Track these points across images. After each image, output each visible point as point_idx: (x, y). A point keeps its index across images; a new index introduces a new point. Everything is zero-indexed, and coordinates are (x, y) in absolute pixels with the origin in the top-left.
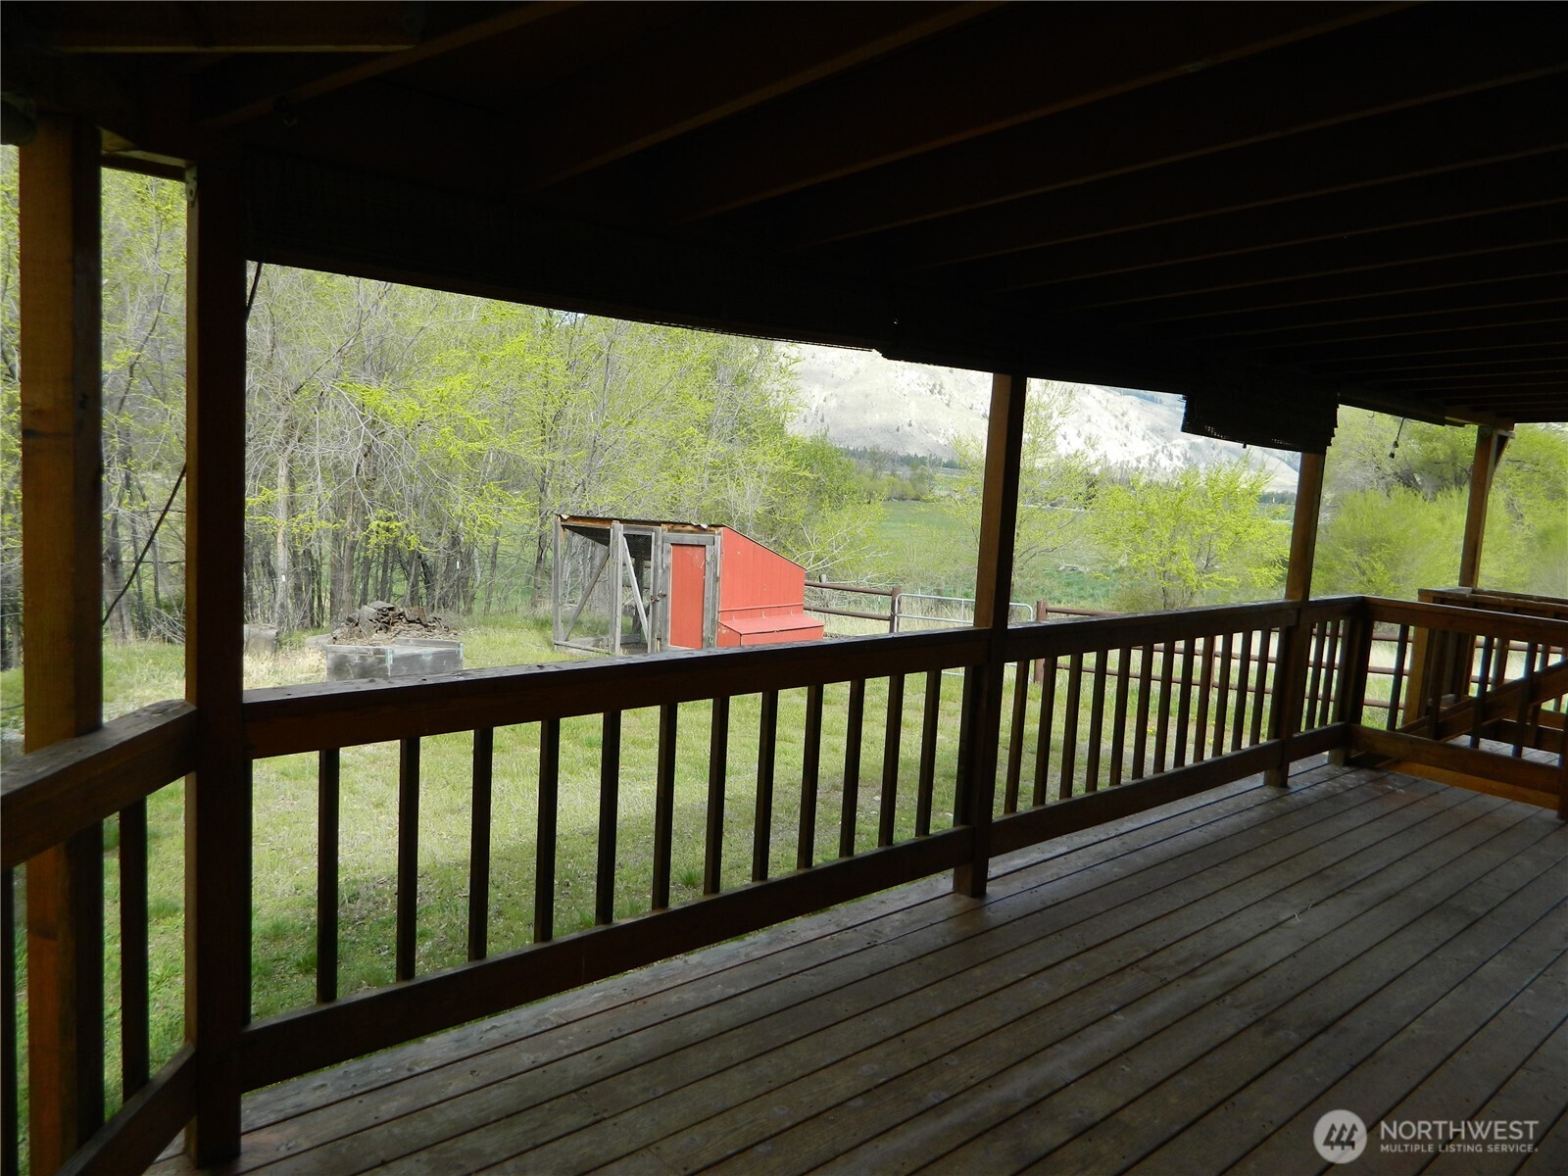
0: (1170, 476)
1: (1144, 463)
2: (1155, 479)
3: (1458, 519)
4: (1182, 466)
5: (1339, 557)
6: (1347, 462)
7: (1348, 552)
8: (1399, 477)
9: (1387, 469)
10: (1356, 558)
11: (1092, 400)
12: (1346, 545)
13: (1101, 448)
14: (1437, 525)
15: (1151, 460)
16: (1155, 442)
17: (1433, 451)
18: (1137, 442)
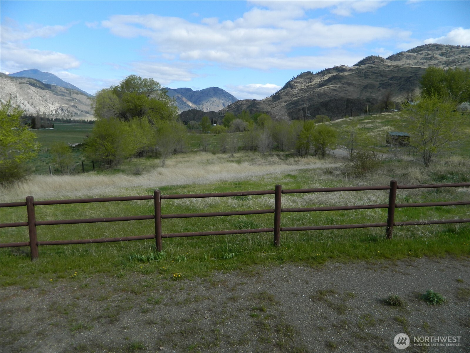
0: (63, 117)
3: (134, 126)
4: (67, 113)
5: (96, 142)
6: (105, 110)
7: (98, 140)
8: (121, 114)
9: (117, 111)
10: (101, 142)
11: (32, 91)
12: (97, 137)
13: (37, 108)
14: (128, 128)
15: (56, 111)
16: (57, 105)
17: (129, 106)
18: (50, 105)
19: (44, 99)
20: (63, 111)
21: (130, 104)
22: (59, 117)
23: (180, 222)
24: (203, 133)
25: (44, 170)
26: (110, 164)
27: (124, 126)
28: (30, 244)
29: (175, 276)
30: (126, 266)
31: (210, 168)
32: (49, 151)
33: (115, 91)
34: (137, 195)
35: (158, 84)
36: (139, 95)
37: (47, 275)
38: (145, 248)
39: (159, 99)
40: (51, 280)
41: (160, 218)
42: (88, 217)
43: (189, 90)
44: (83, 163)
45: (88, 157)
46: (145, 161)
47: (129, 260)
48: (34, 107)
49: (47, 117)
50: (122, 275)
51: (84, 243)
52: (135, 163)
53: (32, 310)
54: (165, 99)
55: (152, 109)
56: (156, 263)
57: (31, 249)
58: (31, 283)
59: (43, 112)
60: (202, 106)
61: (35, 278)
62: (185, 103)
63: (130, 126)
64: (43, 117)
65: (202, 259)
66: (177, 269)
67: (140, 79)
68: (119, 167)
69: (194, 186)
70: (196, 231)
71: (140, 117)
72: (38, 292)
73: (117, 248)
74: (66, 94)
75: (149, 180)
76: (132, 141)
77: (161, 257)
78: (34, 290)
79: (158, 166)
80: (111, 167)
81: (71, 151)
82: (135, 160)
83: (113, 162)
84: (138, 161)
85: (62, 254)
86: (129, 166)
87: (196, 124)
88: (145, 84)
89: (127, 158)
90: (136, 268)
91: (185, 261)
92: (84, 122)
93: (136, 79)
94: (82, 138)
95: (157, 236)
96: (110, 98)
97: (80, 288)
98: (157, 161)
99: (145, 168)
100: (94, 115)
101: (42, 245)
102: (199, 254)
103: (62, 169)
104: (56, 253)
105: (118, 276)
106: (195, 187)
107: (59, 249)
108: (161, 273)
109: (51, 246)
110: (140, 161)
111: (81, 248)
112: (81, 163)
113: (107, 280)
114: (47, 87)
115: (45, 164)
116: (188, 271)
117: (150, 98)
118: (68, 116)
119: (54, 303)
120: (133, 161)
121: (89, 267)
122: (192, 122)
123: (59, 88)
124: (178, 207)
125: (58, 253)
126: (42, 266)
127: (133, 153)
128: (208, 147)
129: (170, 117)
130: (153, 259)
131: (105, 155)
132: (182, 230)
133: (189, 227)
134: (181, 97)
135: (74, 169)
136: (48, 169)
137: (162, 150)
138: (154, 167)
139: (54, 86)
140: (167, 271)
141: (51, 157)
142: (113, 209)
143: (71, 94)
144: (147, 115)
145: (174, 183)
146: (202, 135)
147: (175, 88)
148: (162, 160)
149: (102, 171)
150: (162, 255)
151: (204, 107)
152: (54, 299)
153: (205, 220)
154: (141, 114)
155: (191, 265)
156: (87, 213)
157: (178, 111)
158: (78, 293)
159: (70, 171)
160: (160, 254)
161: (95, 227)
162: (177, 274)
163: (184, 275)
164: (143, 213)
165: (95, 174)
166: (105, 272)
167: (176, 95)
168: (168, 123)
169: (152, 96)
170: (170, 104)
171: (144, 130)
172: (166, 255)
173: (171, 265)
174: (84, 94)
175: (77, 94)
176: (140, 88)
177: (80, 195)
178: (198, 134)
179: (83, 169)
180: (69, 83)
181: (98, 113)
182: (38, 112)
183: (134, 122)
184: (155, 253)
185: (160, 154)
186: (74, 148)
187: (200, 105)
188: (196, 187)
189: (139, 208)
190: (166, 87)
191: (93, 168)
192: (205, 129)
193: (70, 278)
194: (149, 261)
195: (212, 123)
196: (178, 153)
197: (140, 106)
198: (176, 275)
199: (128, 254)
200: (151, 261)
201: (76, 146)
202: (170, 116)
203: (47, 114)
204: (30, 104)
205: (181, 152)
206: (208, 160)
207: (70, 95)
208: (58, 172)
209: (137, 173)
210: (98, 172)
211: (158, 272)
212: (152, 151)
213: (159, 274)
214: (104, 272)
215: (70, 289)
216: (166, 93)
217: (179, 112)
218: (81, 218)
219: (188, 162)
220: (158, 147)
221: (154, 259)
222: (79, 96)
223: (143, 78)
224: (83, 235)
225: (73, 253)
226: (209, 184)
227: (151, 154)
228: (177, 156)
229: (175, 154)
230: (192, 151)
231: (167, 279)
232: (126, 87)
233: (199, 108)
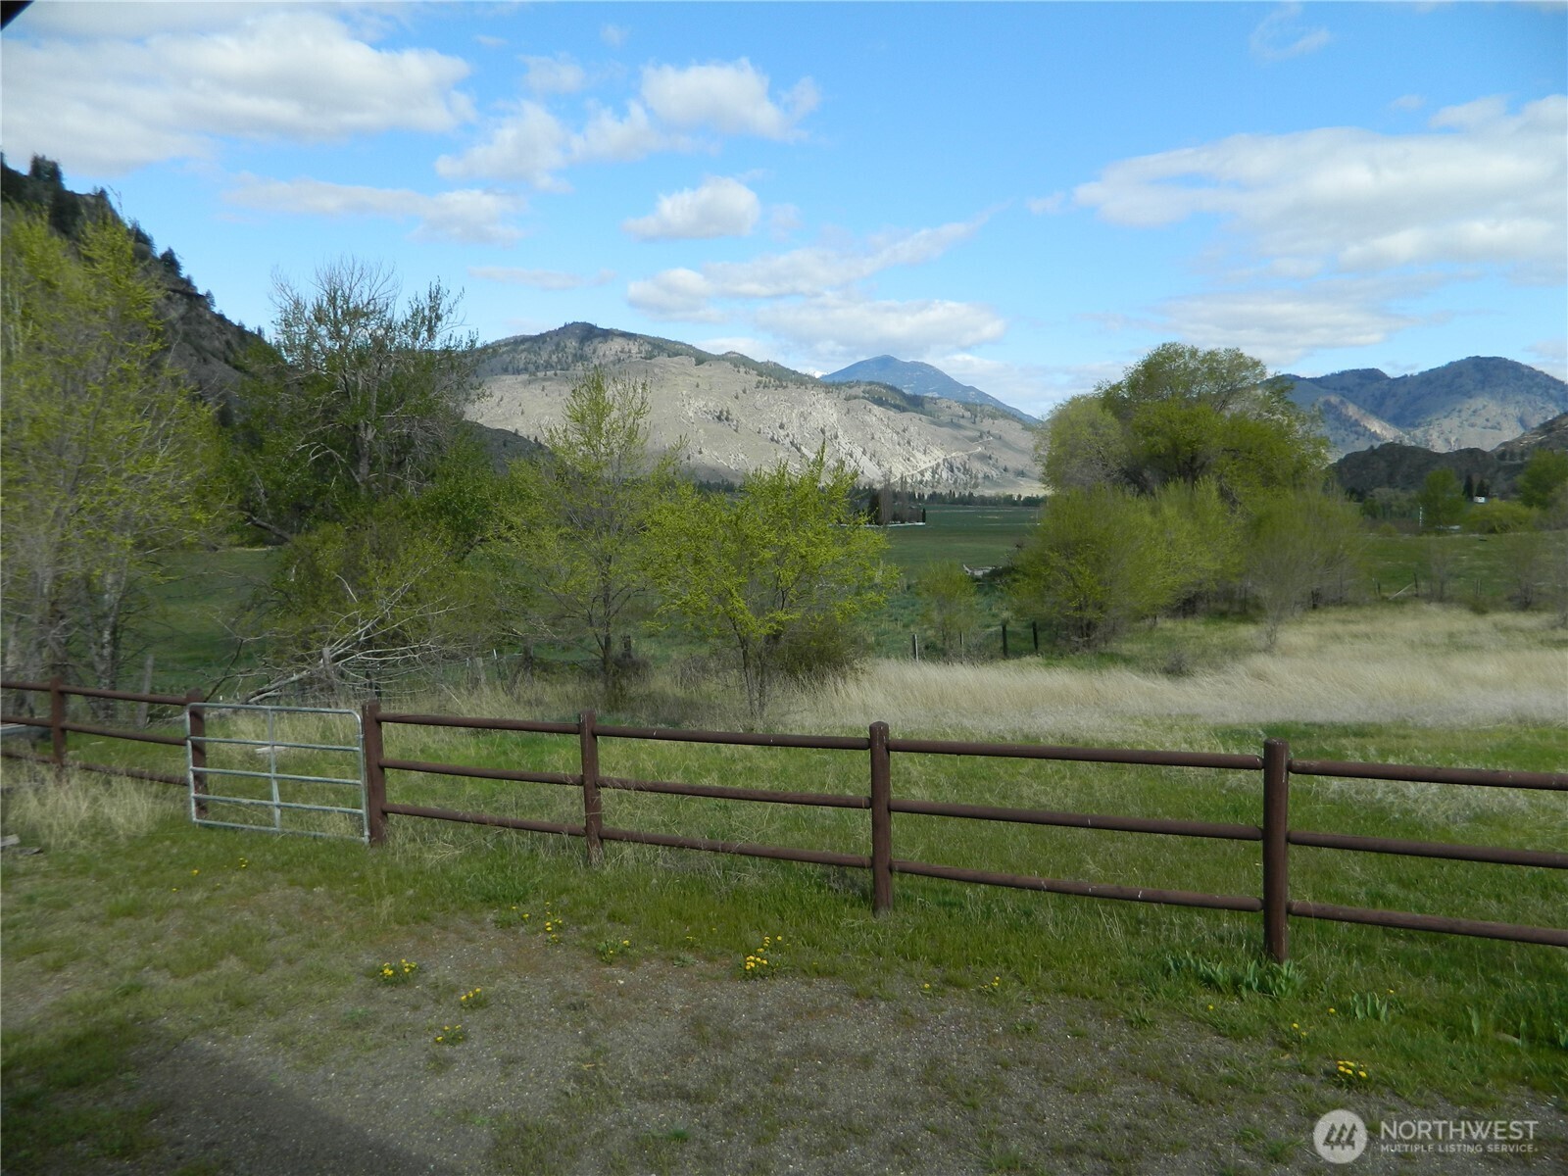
0: (953, 487)
1: (928, 476)
2: (938, 491)
3: (1169, 511)
4: (963, 476)
5: (1045, 562)
6: (1075, 462)
7: (1055, 558)
8: (1126, 473)
9: (1113, 465)
10: (1063, 563)
11: (874, 419)
12: (1051, 549)
13: (885, 464)
14: (1148, 519)
15: (934, 472)
16: (938, 455)
17: (1154, 446)
18: (919, 455)
19: (903, 439)
20: (952, 471)
21: (1157, 438)
22: (942, 490)
23: (1353, 865)
24: (1428, 533)
25: (895, 645)
26: (1088, 635)
27: (1134, 512)
28: (873, 865)
29: (1342, 1069)
30: (1159, 992)
31: (1460, 664)
32: (912, 589)
33: (1112, 401)
34: (1185, 748)
35: (1257, 364)
36: (1187, 407)
37: (917, 968)
38: (1222, 940)
39: (1260, 415)
40: (927, 986)
41: (1283, 839)
42: (1027, 805)
43: (1373, 375)
44: (1004, 628)
45: (1019, 611)
46: (1202, 628)
47: (1167, 972)
48: (878, 464)
49: (910, 490)
50: (1144, 1021)
51: (1021, 887)
52: (1168, 634)
53: (878, 1066)
54: (1283, 413)
55: (1234, 452)
56: (1267, 1003)
57: (875, 881)
58: (874, 983)
59: (899, 476)
60: (1426, 432)
61: (882, 968)
62: (1357, 423)
63: (1154, 512)
64: (898, 489)
65: (1456, 1030)
66: (1352, 1045)
67: (1194, 353)
68: (1114, 646)
69: (1402, 730)
70: (1421, 909)
71: (1189, 478)
72: (892, 1014)
73: (1125, 922)
74: (962, 422)
75: (1221, 696)
76: (1160, 561)
77: (1284, 988)
78: (883, 1005)
79: (1252, 650)
80: (1087, 645)
81: (972, 591)
82: (1166, 624)
83: (1095, 627)
84: (1180, 628)
85: (955, 911)
86: (1149, 645)
87: (1397, 498)
88: (1212, 371)
89: (1143, 618)
90: (1191, 1005)
91: (1382, 1018)
92: (1009, 501)
93: (1181, 355)
94: (1002, 551)
95: (1271, 907)
96: (1092, 425)
97: (1011, 1031)
98: (1247, 632)
99: (1204, 653)
100: (1041, 480)
101: (903, 871)
102: (1442, 1005)
103: (947, 643)
104: (939, 904)
105: (1132, 1022)
106: (1404, 737)
107: (946, 892)
108: (1286, 1047)
109: (926, 879)
110: (1185, 629)
111: (1010, 899)
112: (1001, 628)
113: (1093, 1025)
114: (914, 403)
115: (899, 628)
116: (1400, 1062)
117: (1227, 414)
118: (966, 484)
119: (936, 1063)
120: (1161, 629)
121: (1037, 969)
122: (1382, 494)
123: (943, 404)
124: (1342, 807)
125: (945, 904)
126: (902, 936)
127: (1161, 602)
128: (1452, 586)
129: (1297, 476)
130: (1254, 986)
131: (1074, 604)
132: (1362, 896)
133: (1392, 889)
134: (1342, 402)
135: (979, 647)
136: (908, 642)
137: (1265, 593)
138: (1236, 651)
139: (932, 398)
140: (1310, 1045)
141: (917, 606)
142: (1105, 787)
143: (978, 419)
144: (1214, 472)
145: (1319, 716)
146: (1425, 537)
147: (1319, 376)
148: (1265, 627)
149: (1061, 655)
150: (1288, 980)
151: (1435, 435)
152: (936, 1049)
153: (1460, 872)
154: (1192, 470)
155: (1408, 1042)
156: (1026, 792)
157: (1328, 455)
158: (1006, 1049)
159: (969, 651)
160: (1279, 973)
161: (1050, 838)
162: (1352, 1064)
163: (1383, 1073)
164: (1207, 813)
165: (1038, 664)
166: (1086, 997)
167: (1321, 399)
168: (1292, 497)
169: (1234, 407)
170: (1299, 430)
171: (1203, 525)
172: (1305, 983)
173: (1325, 1024)
174: (1014, 416)
175: (993, 417)
176: (1193, 382)
177: (1000, 731)
178: (1407, 536)
179: (1005, 648)
180: (972, 388)
181: (1054, 473)
182: (887, 476)
183: (1171, 499)
184: (1260, 965)
185: (1258, 607)
186: (977, 580)
187: (1416, 426)
188: (1410, 737)
189: (1192, 792)
190: (1284, 372)
191: (1033, 645)
192: (1437, 517)
193: (979, 991)
194: (1240, 990)
195: (1469, 492)
196: (1327, 604)
197: (1189, 443)
198: (1349, 1068)
199: (1164, 952)
200: (1244, 993)
201: (984, 575)
202: (1297, 472)
203: (909, 480)
204: (868, 455)
205: (1340, 602)
206: (1451, 635)
207: (974, 423)
208: (935, 651)
209: (1175, 670)
210: (1048, 658)
211: (1273, 1038)
212: (1228, 596)
213: (1277, 1047)
214: (1084, 997)
215: (981, 1027)
216: (1286, 394)
217: (1333, 457)
218: (1009, 805)
219: (1369, 638)
220: (1249, 584)
221: (1259, 988)
222: (1000, 422)
223: (1204, 348)
224: (1013, 860)
225: (988, 914)
226: (1466, 730)
227: (1225, 607)
228: (1323, 615)
229: (1315, 607)
230: (1384, 599)
231: (1310, 1074)
232: (1144, 386)
233: (1414, 438)
